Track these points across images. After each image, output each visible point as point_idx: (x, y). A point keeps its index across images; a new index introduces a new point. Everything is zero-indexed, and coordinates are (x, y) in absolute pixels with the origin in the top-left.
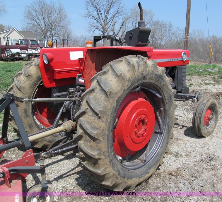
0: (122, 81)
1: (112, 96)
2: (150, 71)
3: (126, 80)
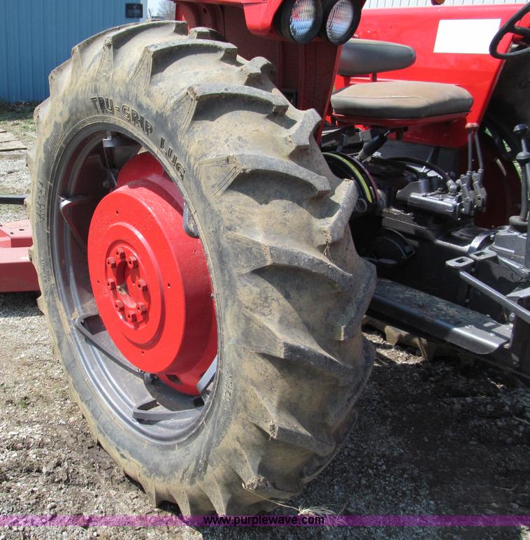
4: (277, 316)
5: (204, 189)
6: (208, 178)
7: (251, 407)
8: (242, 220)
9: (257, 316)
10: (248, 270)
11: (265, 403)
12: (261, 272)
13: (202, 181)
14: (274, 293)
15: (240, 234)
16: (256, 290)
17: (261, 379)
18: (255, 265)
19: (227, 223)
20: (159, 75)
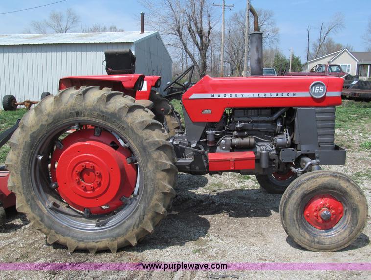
0: (40, 115)
1: (25, 130)
2: (87, 106)
3: (44, 114)
4: (164, 158)
5: (135, 131)
6: (136, 128)
7: (160, 187)
8: (150, 136)
9: (159, 160)
10: (155, 149)
11: (165, 184)
12: (158, 148)
13: (134, 129)
14: (162, 153)
15: (150, 140)
16: (158, 153)
17: (163, 177)
18: (156, 147)
19: (146, 138)
20: (108, 102)
